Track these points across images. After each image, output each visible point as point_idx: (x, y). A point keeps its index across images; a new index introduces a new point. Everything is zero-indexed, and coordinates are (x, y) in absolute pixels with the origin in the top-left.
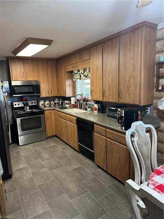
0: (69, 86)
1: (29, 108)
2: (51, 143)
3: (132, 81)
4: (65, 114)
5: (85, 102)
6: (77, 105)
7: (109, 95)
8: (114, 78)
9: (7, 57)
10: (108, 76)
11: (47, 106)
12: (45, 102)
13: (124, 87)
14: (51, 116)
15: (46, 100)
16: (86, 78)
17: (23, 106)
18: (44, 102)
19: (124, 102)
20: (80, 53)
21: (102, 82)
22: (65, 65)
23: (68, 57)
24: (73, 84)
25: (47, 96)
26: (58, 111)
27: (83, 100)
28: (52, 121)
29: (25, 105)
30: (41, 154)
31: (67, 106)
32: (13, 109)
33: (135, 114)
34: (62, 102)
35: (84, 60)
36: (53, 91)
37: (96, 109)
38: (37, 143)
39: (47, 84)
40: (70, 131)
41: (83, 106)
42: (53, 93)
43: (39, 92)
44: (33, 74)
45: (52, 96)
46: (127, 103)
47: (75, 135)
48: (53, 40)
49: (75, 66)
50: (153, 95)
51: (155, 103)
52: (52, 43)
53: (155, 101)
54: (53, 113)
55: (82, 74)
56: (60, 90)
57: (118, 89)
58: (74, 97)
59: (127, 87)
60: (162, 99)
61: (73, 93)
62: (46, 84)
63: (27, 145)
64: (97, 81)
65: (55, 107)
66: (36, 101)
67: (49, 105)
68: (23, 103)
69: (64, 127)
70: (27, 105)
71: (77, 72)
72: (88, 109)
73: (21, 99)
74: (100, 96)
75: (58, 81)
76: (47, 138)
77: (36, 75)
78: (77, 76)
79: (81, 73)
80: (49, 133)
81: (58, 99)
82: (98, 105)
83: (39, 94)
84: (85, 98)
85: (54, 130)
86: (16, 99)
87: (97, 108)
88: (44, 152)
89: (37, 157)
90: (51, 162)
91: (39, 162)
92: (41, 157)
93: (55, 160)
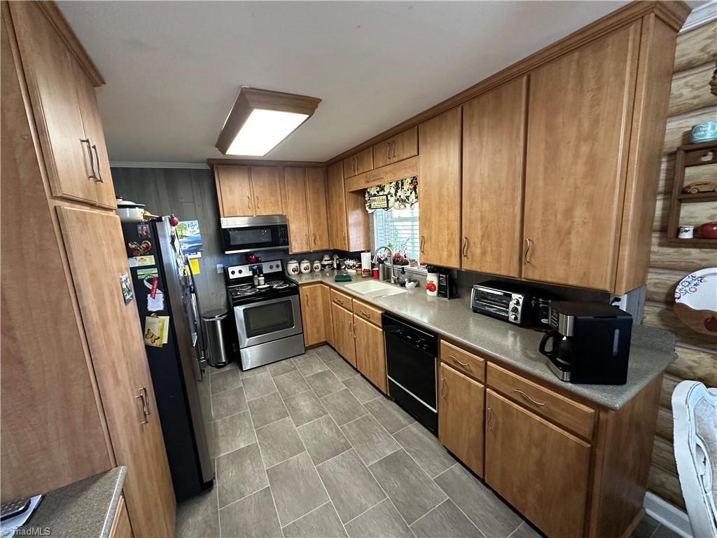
0: (356, 225)
1: (265, 280)
2: (316, 365)
3: (579, 213)
4: (350, 298)
5: (400, 267)
6: (378, 271)
7: (484, 253)
8: (505, 204)
9: (209, 160)
10: (482, 198)
11: (305, 274)
12: (300, 264)
13: (544, 231)
14: (315, 298)
15: (303, 260)
16: (402, 206)
17: (250, 274)
18: (297, 264)
19: (543, 279)
20: (389, 141)
21: (458, 215)
22: (346, 175)
23: (355, 156)
24: (365, 221)
25: (305, 250)
26: (331, 287)
27: (394, 260)
28: (317, 309)
29: (254, 273)
30: (294, 398)
31: (352, 272)
32: (228, 282)
33: (617, 331)
34: (338, 262)
35: (401, 158)
36: (318, 237)
37: (434, 285)
38: (284, 362)
39: (303, 222)
40: (362, 340)
41: (393, 276)
42: (318, 242)
43: (287, 243)
44: (273, 199)
45: (317, 249)
46: (555, 281)
47: (377, 353)
48: (321, 98)
49: (374, 176)
50: (649, 257)
51: (655, 284)
52: (317, 107)
53: (656, 276)
54: (319, 291)
55: (391, 196)
56: (334, 235)
57: (517, 235)
58: (369, 251)
59: (559, 232)
60: (698, 274)
61: (365, 243)
62: (302, 224)
63: (261, 369)
64: (441, 213)
65: (324, 275)
66: (279, 263)
67: (309, 271)
68: (251, 269)
69: (347, 327)
70: (258, 272)
71: (378, 192)
72: (408, 285)
73: (245, 260)
74: (450, 256)
75: (330, 214)
76: (307, 349)
77: (280, 203)
78: (378, 202)
79: (389, 193)
80: (312, 337)
81: (330, 257)
82: (439, 277)
83: (287, 247)
84: (398, 256)
85: (323, 330)
86: (235, 258)
87: (436, 283)
88: (300, 393)
89: (283, 407)
90: (319, 429)
91: (289, 426)
92: (293, 407)
93: (329, 422)
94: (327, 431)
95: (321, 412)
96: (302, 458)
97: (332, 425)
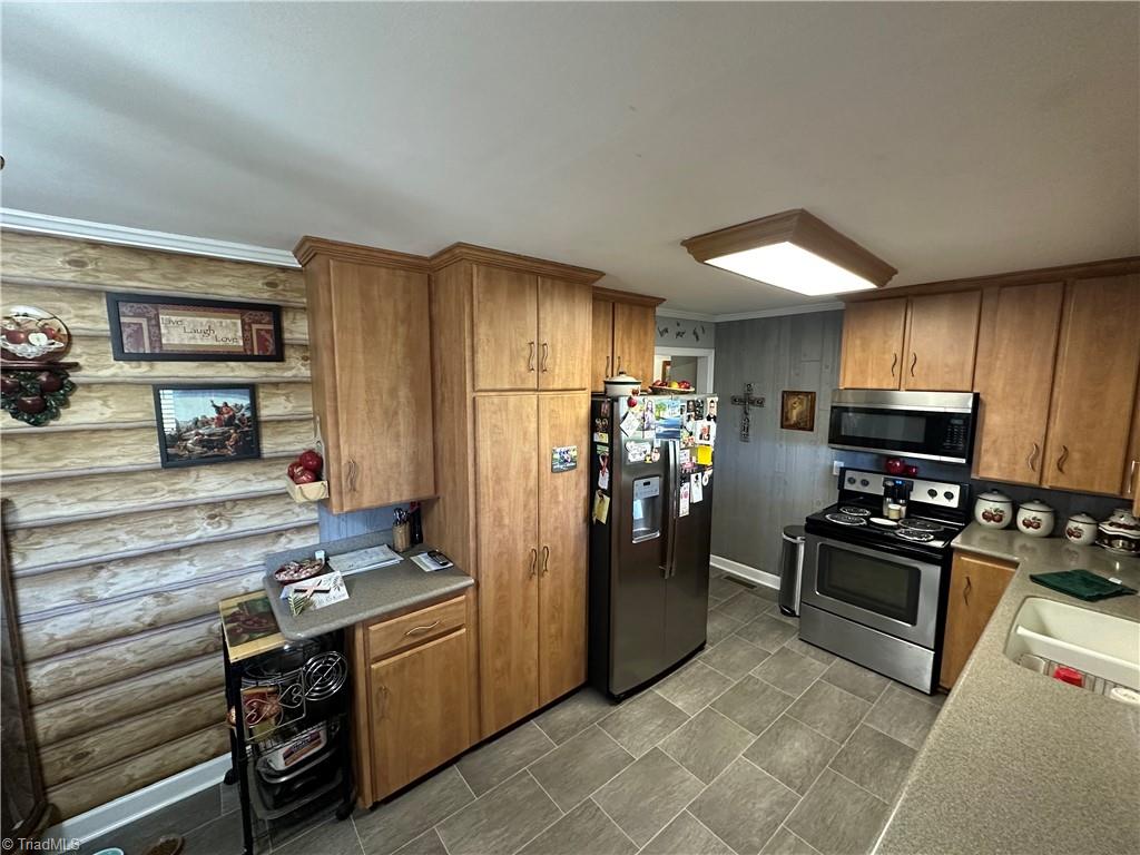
1: (903, 512)
15: (1031, 502)
18: (1007, 507)
29: (888, 493)
36: (1076, 456)
67: (1044, 533)
68: (885, 484)
88: (817, 731)
89: (769, 722)
90: (759, 791)
91: (739, 744)
92: (778, 734)
93: (786, 803)
94: (764, 804)
95: (798, 782)
96: (692, 786)
97: (781, 811)
